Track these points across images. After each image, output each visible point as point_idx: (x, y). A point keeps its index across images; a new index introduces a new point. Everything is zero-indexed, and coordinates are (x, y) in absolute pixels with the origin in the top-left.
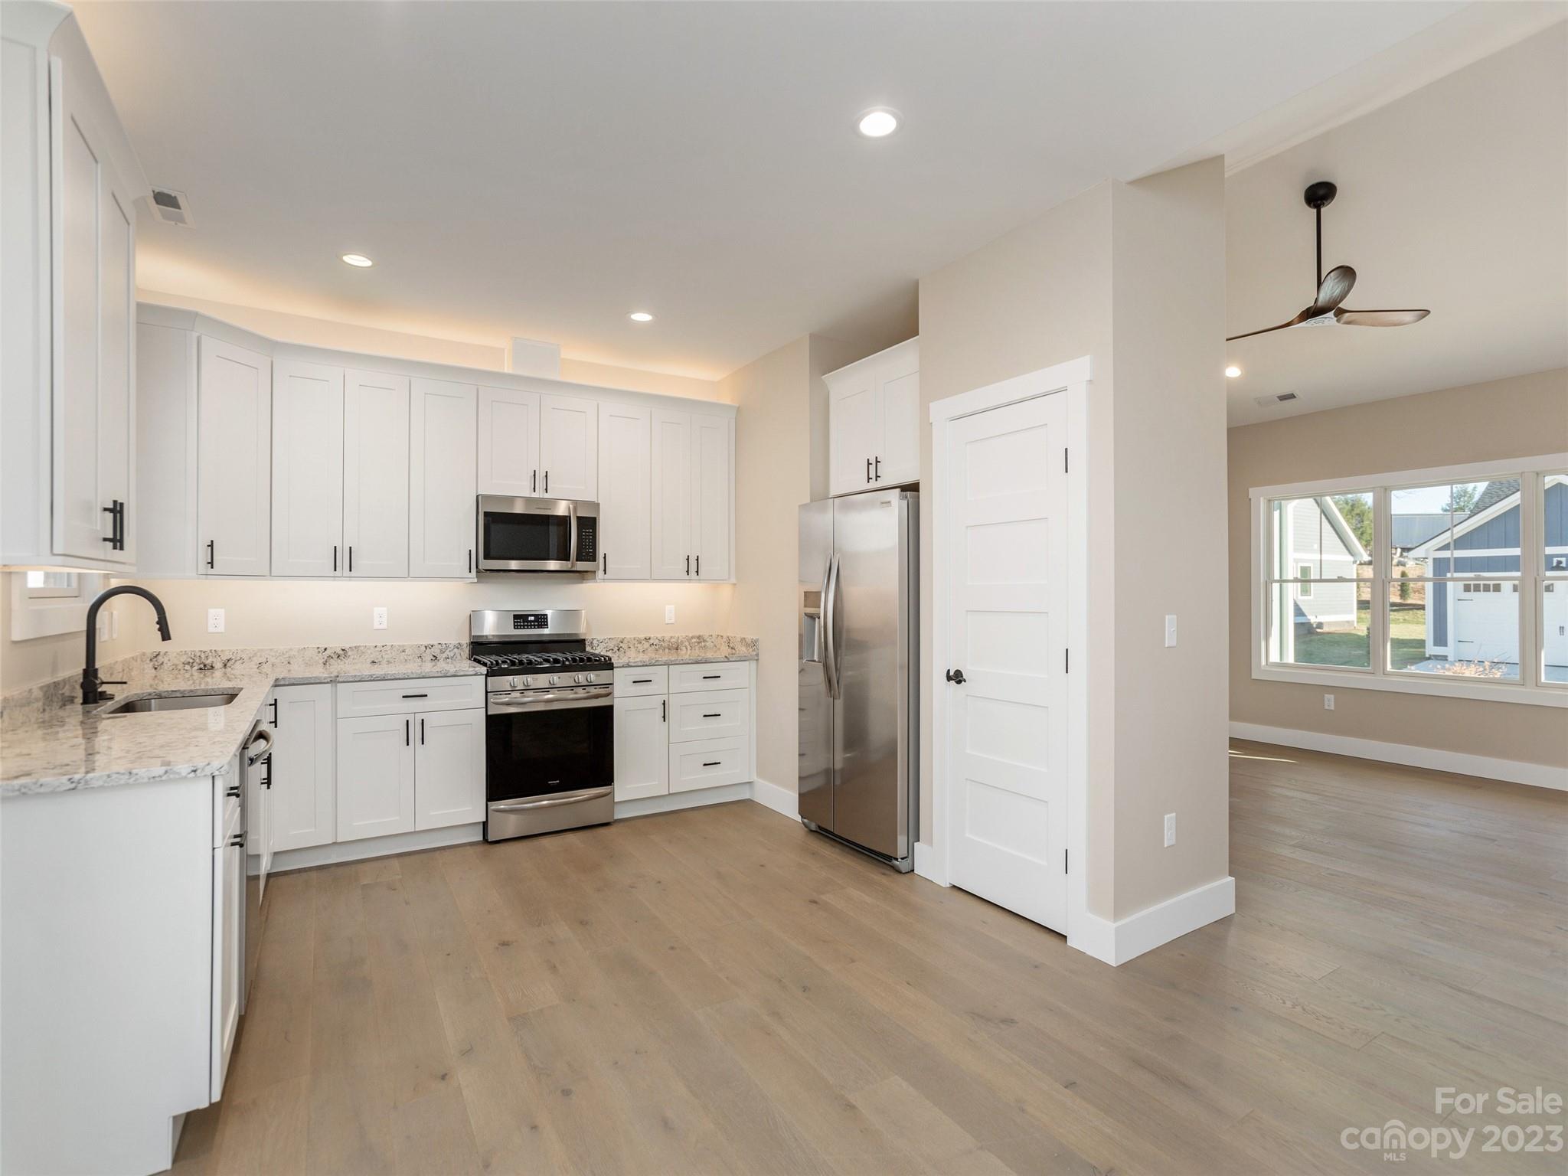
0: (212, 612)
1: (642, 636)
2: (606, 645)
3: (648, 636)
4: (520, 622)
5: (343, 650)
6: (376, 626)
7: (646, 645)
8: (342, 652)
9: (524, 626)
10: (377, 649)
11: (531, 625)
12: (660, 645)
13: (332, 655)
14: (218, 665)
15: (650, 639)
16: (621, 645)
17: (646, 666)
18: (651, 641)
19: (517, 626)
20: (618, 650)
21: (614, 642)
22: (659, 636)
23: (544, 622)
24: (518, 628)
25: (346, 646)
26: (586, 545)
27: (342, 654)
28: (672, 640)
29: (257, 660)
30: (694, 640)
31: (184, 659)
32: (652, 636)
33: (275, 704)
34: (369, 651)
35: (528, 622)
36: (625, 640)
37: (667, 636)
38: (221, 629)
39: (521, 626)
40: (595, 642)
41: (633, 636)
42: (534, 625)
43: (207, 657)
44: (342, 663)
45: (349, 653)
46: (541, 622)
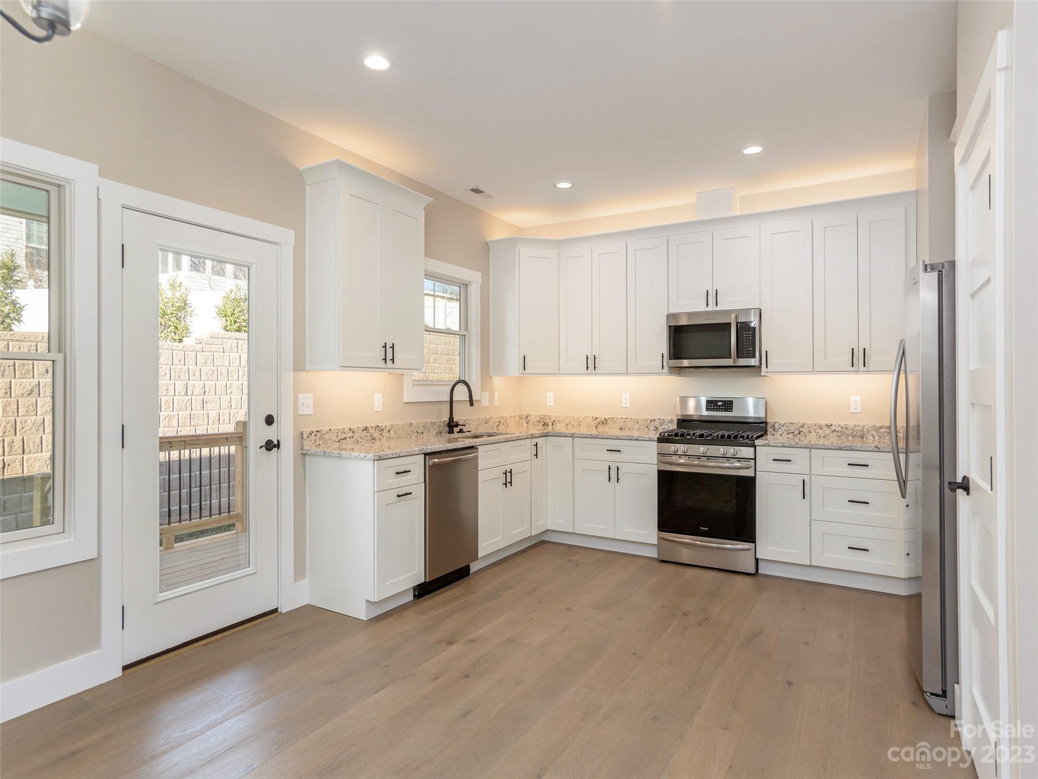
0: (549, 394)
1: (824, 423)
2: (786, 429)
3: (829, 423)
4: (711, 406)
5: (605, 419)
6: (624, 405)
7: (828, 431)
8: (604, 421)
9: (714, 409)
10: (623, 420)
11: (719, 409)
12: (843, 432)
13: (600, 422)
14: (550, 424)
15: (831, 425)
16: (802, 429)
17: (786, 447)
18: (833, 428)
19: (709, 408)
20: (799, 433)
21: (795, 426)
22: (842, 424)
23: (730, 406)
24: (709, 411)
25: (607, 417)
26: (746, 345)
27: (605, 422)
28: (856, 428)
29: (566, 422)
30: (883, 430)
31: (537, 419)
32: (834, 423)
33: (536, 445)
34: (619, 421)
35: (717, 406)
36: (806, 426)
37: (851, 424)
38: (552, 404)
39: (711, 409)
40: (776, 425)
41: (814, 422)
42: (722, 409)
43: (546, 419)
44: (605, 427)
45: (609, 422)
46: (728, 406)
